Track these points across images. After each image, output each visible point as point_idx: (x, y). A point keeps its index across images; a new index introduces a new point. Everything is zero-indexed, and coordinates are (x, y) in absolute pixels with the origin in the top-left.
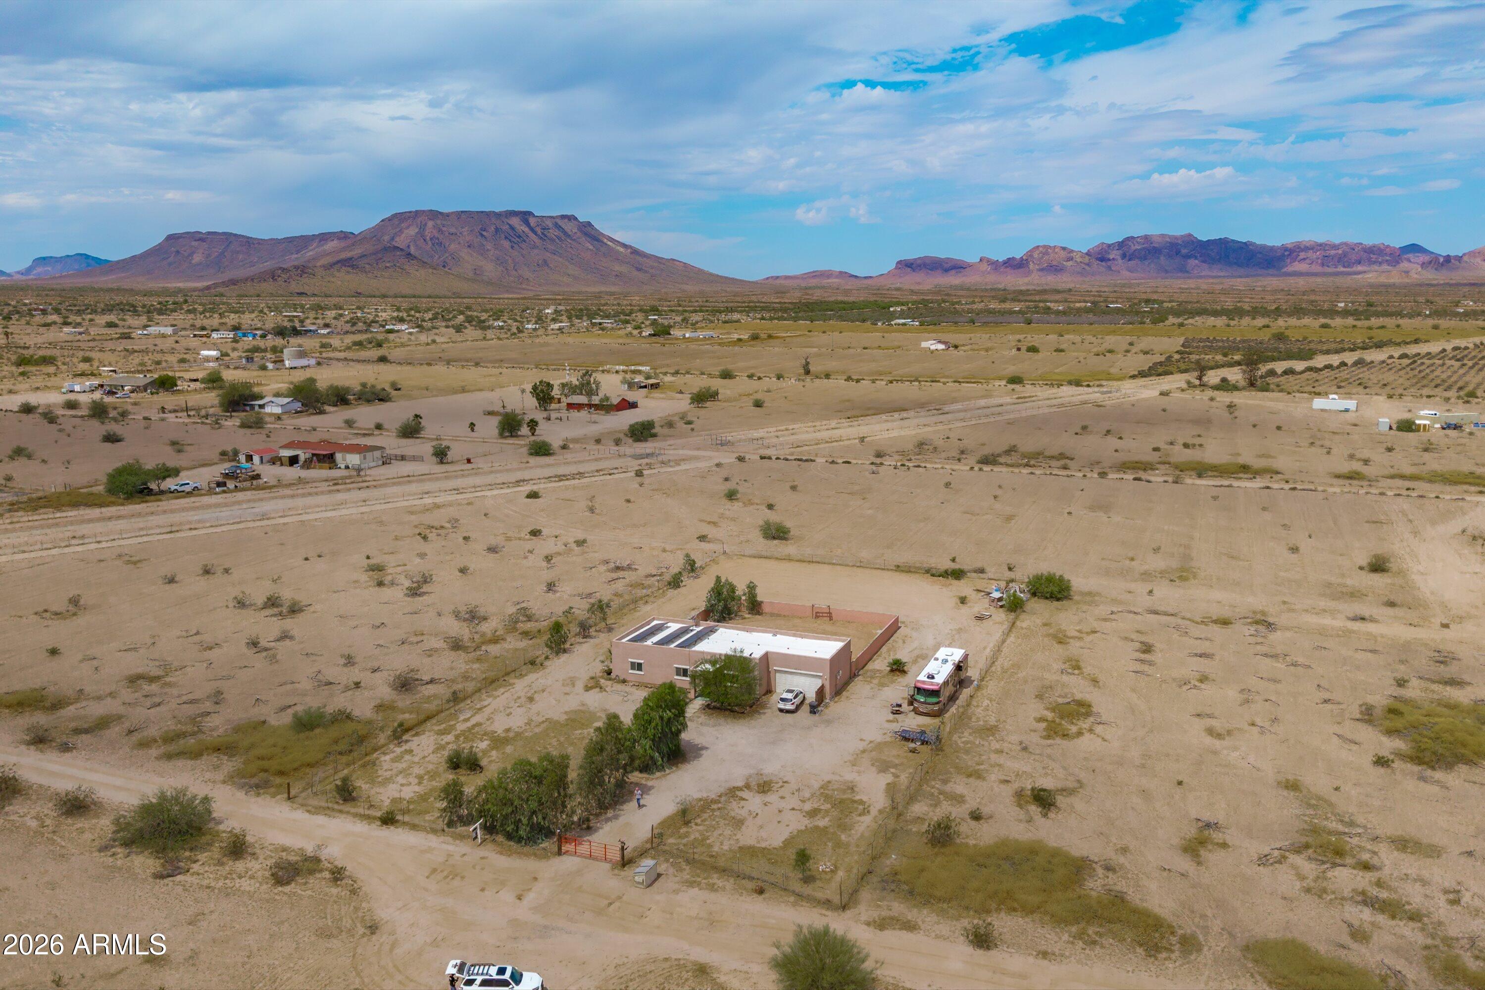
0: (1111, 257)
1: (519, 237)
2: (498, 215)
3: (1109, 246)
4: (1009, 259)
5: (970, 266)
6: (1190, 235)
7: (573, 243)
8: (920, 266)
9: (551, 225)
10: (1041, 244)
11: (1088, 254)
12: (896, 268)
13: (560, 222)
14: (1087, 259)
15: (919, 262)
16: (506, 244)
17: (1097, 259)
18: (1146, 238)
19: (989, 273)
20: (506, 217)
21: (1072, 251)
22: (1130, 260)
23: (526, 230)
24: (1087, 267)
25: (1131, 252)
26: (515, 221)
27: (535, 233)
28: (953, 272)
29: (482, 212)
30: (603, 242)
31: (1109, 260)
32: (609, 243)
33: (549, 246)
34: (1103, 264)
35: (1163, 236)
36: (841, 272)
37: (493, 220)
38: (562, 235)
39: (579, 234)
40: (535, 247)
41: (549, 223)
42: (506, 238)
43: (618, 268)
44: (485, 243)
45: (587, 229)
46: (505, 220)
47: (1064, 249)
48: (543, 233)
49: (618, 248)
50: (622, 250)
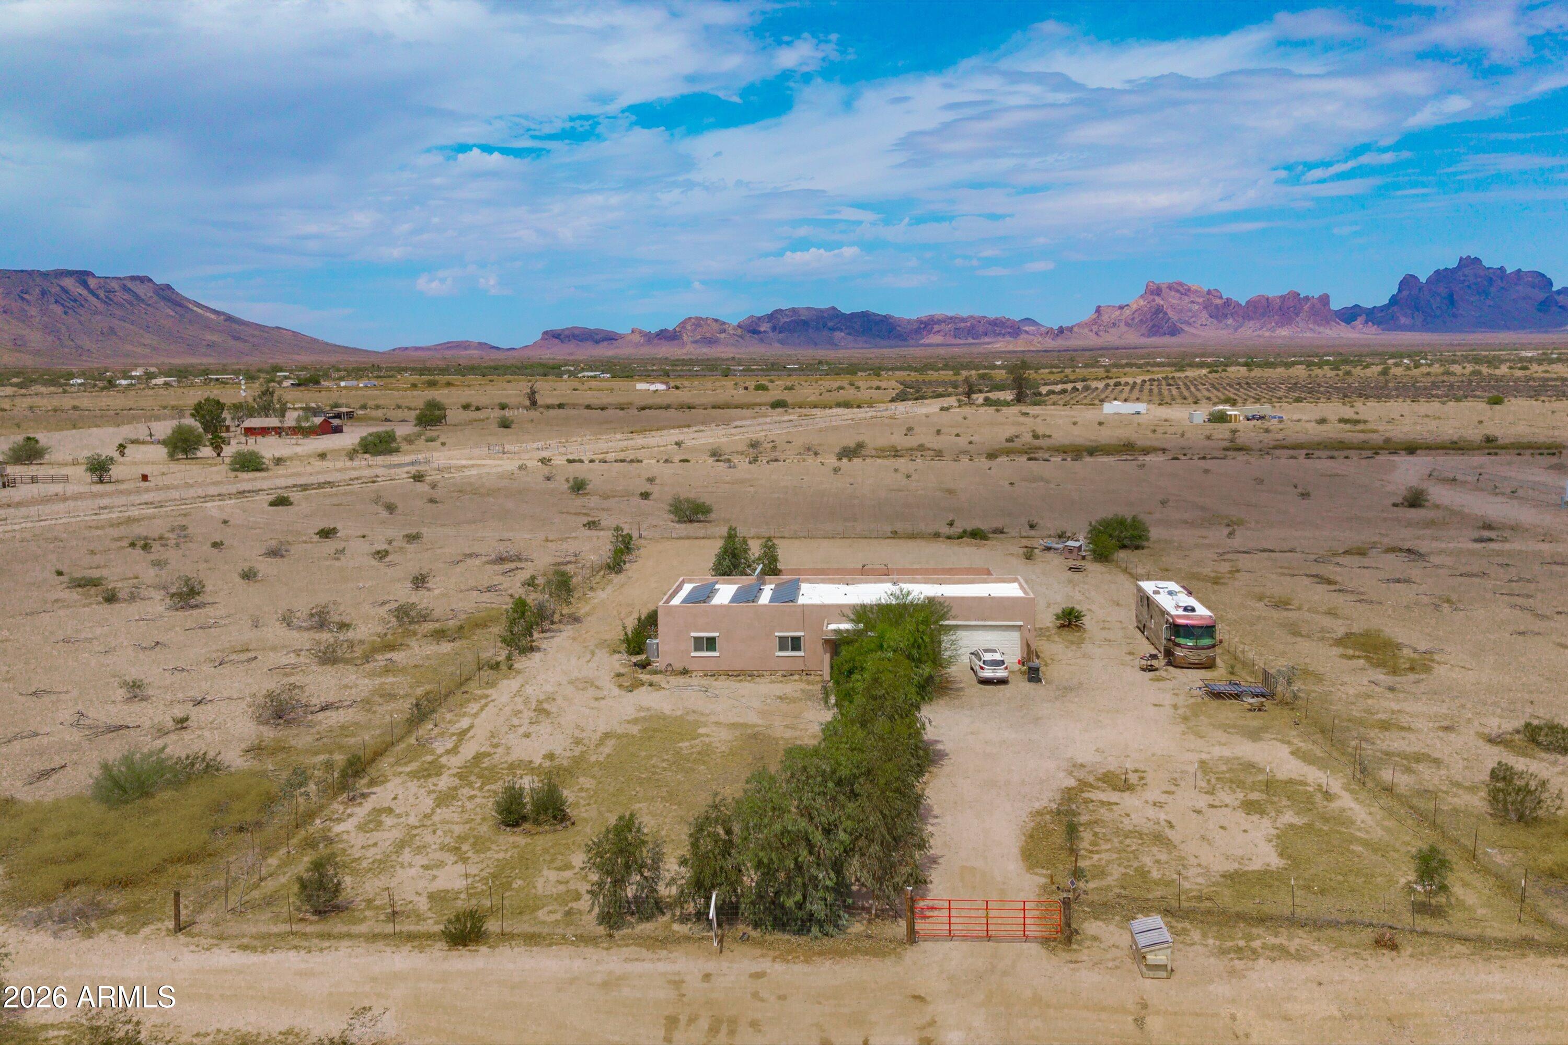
0: (762, 329)
1: (75, 301)
2: (45, 275)
3: (759, 318)
4: (662, 331)
5: (622, 337)
6: (834, 308)
7: (149, 308)
8: (568, 337)
9: (117, 287)
10: (693, 316)
11: (739, 326)
12: (542, 339)
13: (129, 284)
14: (739, 331)
15: (567, 333)
16: (58, 309)
17: (749, 331)
18: (794, 311)
19: (642, 345)
20: (56, 277)
21: (724, 323)
22: (780, 332)
23: (85, 293)
24: (740, 339)
25: (781, 324)
26: (68, 283)
27: (97, 297)
28: (605, 343)
29: (22, 271)
30: (188, 308)
31: (760, 332)
32: (199, 311)
33: (117, 312)
34: (756, 336)
35: (808, 309)
36: (480, 344)
37: (38, 280)
38: (133, 299)
39: (155, 298)
40: (96, 313)
41: (115, 285)
42: (56, 302)
43: (211, 337)
44: (27, 308)
45: (166, 293)
46: (54, 281)
47: (716, 321)
48: (106, 297)
49: (208, 314)
50: (213, 316)
